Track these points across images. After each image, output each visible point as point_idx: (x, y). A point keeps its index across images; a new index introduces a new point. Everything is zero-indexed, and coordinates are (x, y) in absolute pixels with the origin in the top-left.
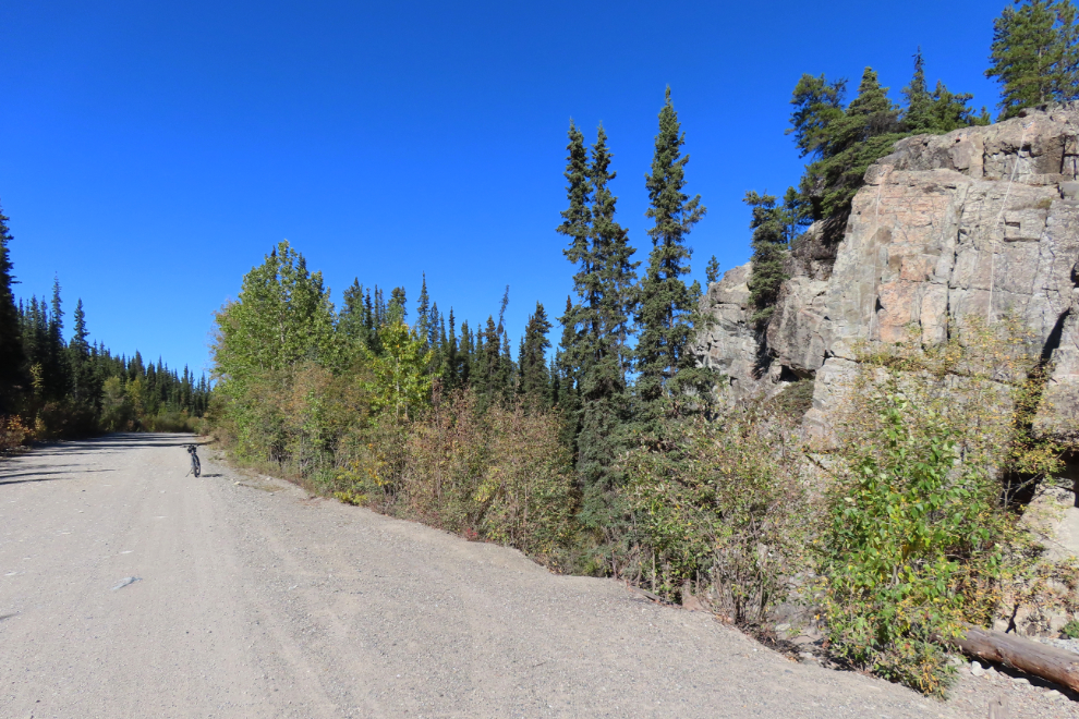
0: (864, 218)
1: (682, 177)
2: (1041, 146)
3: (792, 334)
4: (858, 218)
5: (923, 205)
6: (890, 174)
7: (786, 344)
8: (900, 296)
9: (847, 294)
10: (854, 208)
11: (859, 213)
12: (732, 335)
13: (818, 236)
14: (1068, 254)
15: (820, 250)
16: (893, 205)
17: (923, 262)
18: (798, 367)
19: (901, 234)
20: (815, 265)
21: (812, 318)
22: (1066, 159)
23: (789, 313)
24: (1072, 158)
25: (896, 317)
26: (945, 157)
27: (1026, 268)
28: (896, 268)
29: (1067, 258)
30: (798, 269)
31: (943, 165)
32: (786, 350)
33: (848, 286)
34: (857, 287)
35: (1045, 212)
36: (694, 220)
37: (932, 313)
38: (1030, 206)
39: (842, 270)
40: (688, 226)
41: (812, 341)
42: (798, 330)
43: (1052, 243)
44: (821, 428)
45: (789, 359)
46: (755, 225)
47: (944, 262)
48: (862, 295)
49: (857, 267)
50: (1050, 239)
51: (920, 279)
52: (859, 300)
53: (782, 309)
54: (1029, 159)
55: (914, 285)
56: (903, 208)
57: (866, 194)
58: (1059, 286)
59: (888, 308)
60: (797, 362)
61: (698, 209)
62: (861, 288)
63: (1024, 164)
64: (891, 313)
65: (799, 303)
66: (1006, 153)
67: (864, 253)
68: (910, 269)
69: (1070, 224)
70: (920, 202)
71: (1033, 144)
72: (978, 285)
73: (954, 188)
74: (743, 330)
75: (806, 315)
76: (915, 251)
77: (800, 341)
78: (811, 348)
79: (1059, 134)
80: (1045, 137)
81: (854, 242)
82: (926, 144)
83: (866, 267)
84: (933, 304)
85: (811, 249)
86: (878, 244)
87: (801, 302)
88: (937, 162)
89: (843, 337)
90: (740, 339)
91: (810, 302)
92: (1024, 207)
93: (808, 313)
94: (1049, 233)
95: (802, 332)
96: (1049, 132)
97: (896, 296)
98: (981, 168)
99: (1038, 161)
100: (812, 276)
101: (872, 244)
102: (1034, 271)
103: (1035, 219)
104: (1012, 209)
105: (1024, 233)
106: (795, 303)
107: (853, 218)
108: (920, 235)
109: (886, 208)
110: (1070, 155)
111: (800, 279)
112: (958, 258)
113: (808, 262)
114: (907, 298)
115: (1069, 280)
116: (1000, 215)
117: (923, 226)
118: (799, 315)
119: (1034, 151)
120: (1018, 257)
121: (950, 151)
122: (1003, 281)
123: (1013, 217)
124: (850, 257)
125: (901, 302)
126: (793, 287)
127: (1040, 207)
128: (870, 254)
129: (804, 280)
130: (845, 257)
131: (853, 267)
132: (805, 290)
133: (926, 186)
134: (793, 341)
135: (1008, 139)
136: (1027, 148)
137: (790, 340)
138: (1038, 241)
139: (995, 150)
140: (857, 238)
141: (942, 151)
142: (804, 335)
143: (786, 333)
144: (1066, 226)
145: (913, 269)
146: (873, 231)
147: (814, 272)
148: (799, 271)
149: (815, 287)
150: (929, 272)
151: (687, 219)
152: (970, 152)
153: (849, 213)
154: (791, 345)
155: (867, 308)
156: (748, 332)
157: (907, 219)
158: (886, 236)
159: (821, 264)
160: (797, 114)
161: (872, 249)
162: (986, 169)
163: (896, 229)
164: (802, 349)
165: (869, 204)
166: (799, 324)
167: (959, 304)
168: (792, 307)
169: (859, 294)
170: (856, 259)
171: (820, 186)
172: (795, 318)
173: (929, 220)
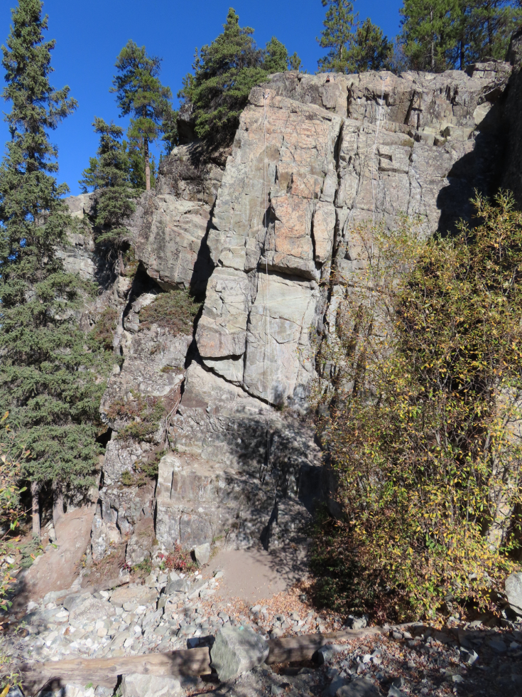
0: (251, 135)
1: (48, 63)
2: (396, 97)
3: (161, 247)
4: (246, 134)
5: (308, 130)
6: (273, 98)
7: (155, 257)
8: (293, 210)
9: (236, 206)
10: (242, 124)
11: (247, 130)
12: (69, 256)
13: (185, 158)
14: (432, 187)
15: (189, 170)
16: (279, 125)
17: (312, 181)
18: (166, 280)
19: (289, 154)
20: (182, 184)
21: (179, 234)
22: (412, 112)
23: (157, 227)
24: (416, 112)
25: (292, 229)
26: (315, 94)
27: (400, 194)
28: (285, 185)
29: (431, 190)
30: (165, 187)
31: (313, 101)
32: (154, 262)
33: (237, 198)
34: (246, 200)
35: (410, 149)
36: (63, 113)
37: (324, 228)
38: (396, 143)
39: (231, 182)
40: (55, 119)
41: (180, 255)
42: (167, 244)
43: (418, 176)
44: (217, 335)
45: (158, 271)
46: (103, 152)
47: (331, 183)
48: (251, 208)
49: (246, 181)
50: (416, 172)
51: (310, 196)
52: (248, 212)
53: (150, 223)
54: (385, 107)
55: (305, 201)
56: (289, 130)
57: (252, 112)
58: (428, 212)
59: (284, 220)
60: (166, 274)
61: (68, 101)
62: (250, 202)
63: (381, 110)
64: (287, 225)
65: (167, 218)
66: (368, 99)
67: (254, 168)
68: (299, 185)
69: (430, 162)
70: (304, 126)
71: (391, 94)
72: (362, 206)
73: (330, 120)
74: (80, 252)
75: (174, 231)
76: (302, 170)
77: (169, 254)
78: (179, 261)
79: (409, 90)
80: (399, 89)
81: (242, 157)
82: (300, 80)
83: (256, 182)
84: (325, 220)
85: (178, 169)
86: (266, 161)
87: (168, 218)
88: (308, 98)
89: (231, 247)
90: (78, 260)
91: (178, 218)
92: (392, 144)
93: (176, 229)
94: (415, 167)
95: (170, 247)
96: (402, 86)
97: (290, 210)
98: (346, 109)
99: (391, 110)
100: (178, 195)
101: (260, 160)
102: (408, 197)
103: (403, 154)
104: (383, 144)
105: (395, 164)
106: (164, 219)
107: (240, 133)
108: (306, 156)
109: (273, 128)
110: (415, 109)
111: (167, 197)
112: (342, 181)
113: (176, 181)
114: (300, 213)
115: (436, 207)
116: (374, 147)
117: (309, 148)
118: (167, 230)
119: (391, 100)
120: (394, 184)
121: (320, 89)
122: (382, 204)
123: (385, 150)
124: (239, 171)
125: (295, 215)
126: (160, 204)
127: (405, 145)
128: (259, 169)
129: (170, 198)
130: (234, 170)
131: (242, 181)
132: (172, 208)
133: (307, 114)
134: (162, 255)
135: (370, 86)
136: (386, 97)
137: (158, 253)
138: (407, 173)
139: (360, 94)
140: (245, 152)
141: (314, 88)
142: (173, 249)
143: (155, 246)
144: (428, 163)
145: (303, 186)
146: (260, 149)
147: (181, 191)
148: (166, 189)
149: (181, 205)
150: (318, 190)
151: (54, 111)
152: (337, 93)
153: (237, 128)
154: (160, 258)
155: (255, 221)
156: (86, 254)
157: (293, 140)
158: (276, 153)
159: (188, 184)
160: (118, 78)
161: (261, 165)
162: (351, 110)
163: (283, 148)
164: (171, 262)
165: (256, 122)
166: (167, 238)
167: (347, 221)
168: (160, 222)
169: (248, 207)
170: (245, 173)
171: (187, 111)
172: (164, 233)
173: (314, 144)
